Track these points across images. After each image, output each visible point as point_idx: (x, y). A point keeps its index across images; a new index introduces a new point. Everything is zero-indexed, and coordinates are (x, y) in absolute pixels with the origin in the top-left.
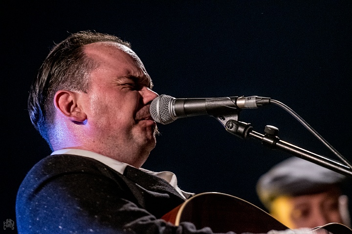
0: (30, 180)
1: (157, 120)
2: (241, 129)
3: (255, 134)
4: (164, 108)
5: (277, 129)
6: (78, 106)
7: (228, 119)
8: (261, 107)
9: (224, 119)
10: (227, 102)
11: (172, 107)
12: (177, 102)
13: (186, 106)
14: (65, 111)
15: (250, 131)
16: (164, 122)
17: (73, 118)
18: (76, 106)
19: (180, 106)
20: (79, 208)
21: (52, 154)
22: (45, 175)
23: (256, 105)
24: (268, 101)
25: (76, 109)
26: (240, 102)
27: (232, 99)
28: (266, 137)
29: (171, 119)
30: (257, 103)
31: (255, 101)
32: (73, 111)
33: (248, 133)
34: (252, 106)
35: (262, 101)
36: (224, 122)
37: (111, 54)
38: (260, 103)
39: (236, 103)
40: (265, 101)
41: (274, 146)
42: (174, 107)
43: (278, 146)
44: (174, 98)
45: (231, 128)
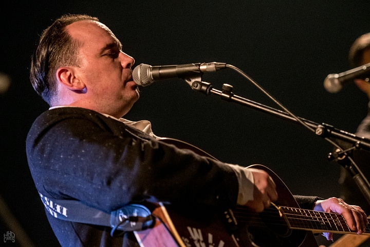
0: (35, 129)
1: (139, 83)
2: (204, 88)
3: (215, 91)
4: (144, 73)
5: (232, 86)
6: (76, 77)
7: (193, 81)
8: (219, 70)
9: (190, 81)
10: (192, 68)
11: (150, 73)
12: (153, 69)
13: (161, 71)
14: (68, 83)
15: (211, 89)
16: (144, 85)
17: (75, 88)
18: (75, 78)
19: (156, 72)
20: (72, 139)
21: (50, 109)
22: (45, 124)
23: (215, 69)
24: (224, 66)
25: (75, 80)
26: (203, 67)
27: (196, 65)
28: (223, 93)
29: (149, 82)
30: (216, 68)
31: (214, 66)
32: (73, 82)
33: (209, 91)
34: (212, 70)
35: (220, 66)
36: (191, 83)
37: (90, 32)
38: (218, 68)
39: (199, 68)
40: (222, 66)
41: (230, 100)
42: (151, 73)
43: (232, 99)
44: (151, 66)
45: (196, 87)
